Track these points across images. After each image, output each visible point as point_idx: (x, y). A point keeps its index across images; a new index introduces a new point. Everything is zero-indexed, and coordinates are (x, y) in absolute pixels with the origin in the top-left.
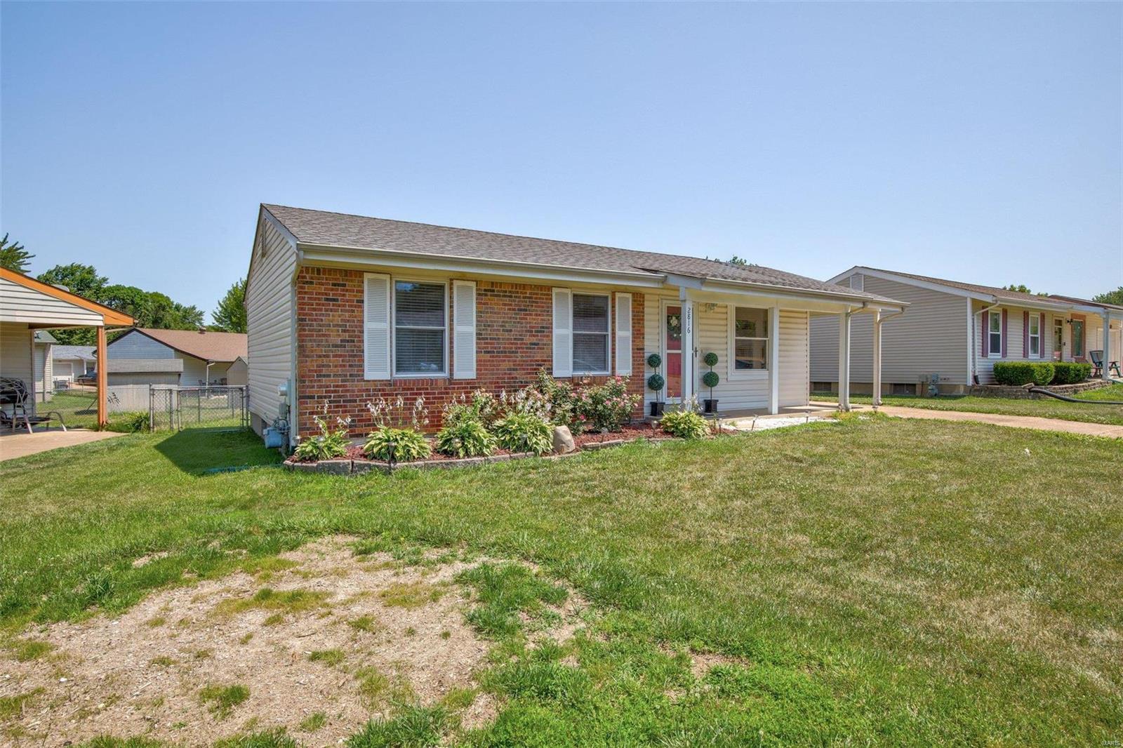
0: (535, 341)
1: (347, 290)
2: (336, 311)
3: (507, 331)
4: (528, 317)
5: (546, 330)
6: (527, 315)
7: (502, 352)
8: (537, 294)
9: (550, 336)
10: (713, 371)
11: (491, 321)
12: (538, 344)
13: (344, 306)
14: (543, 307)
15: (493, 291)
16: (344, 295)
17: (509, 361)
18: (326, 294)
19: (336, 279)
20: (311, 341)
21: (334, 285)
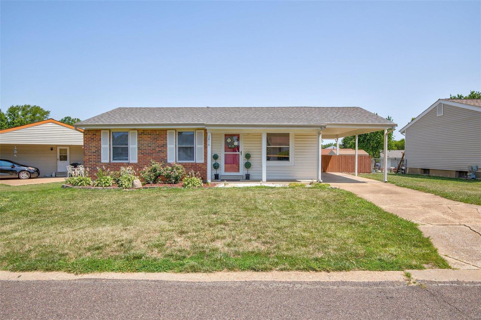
0: (160, 150)
1: (97, 136)
2: (94, 142)
3: (149, 146)
4: (158, 141)
5: (165, 146)
6: (157, 140)
7: (147, 154)
8: (161, 133)
9: (166, 148)
10: (248, 161)
11: (143, 143)
12: (161, 151)
13: (96, 140)
14: (164, 137)
15: (144, 133)
16: (96, 137)
17: (150, 157)
18: (91, 137)
19: (94, 133)
20: (87, 151)
21: (93, 134)
